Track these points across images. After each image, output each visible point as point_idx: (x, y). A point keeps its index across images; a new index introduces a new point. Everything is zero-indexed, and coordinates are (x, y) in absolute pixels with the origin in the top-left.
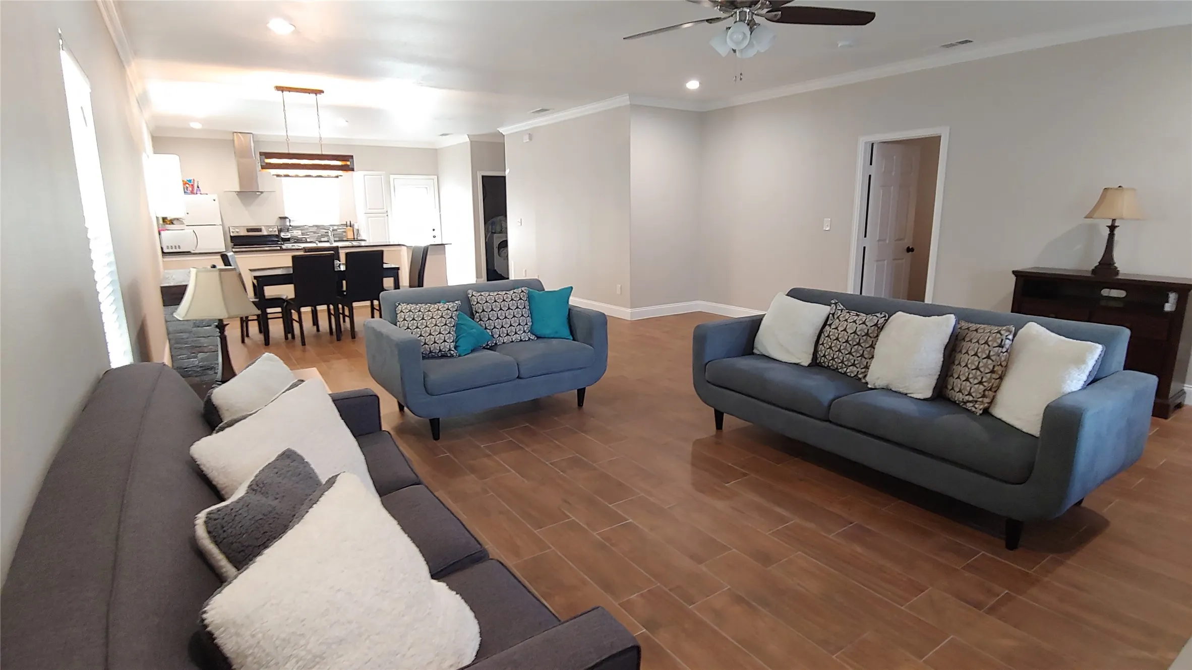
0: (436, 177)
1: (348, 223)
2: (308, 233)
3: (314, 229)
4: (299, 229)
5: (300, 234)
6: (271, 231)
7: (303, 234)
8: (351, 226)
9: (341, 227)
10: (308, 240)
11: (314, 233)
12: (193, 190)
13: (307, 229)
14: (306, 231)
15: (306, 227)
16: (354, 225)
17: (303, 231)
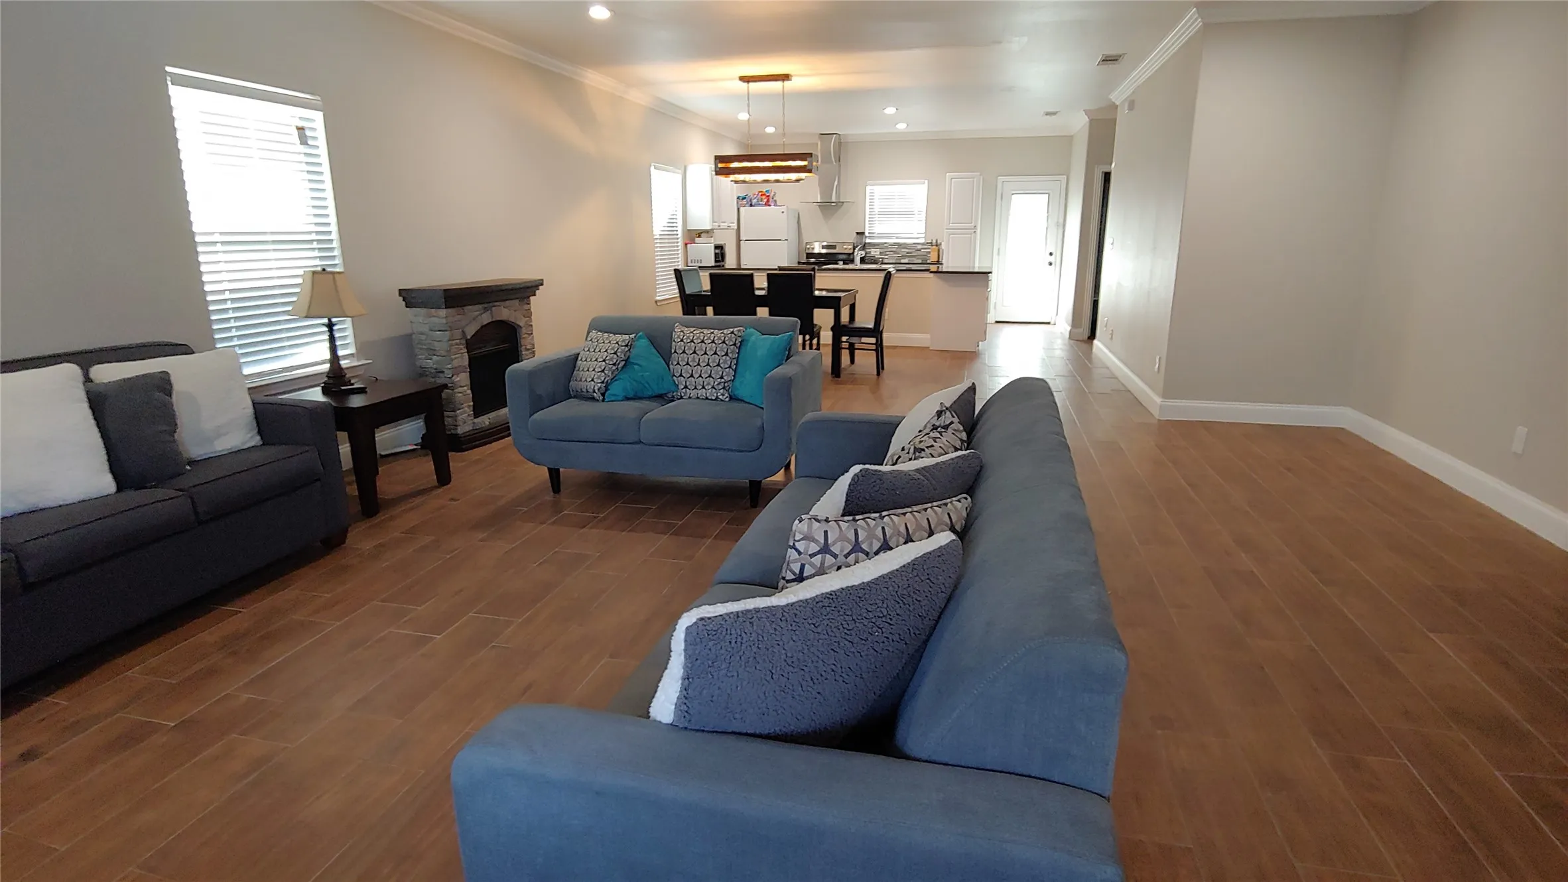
0: (1065, 177)
1: (934, 241)
2: (888, 253)
3: (895, 248)
4: (876, 247)
5: (878, 253)
6: (846, 249)
7: (881, 253)
8: (937, 246)
9: (926, 247)
10: (886, 261)
11: (895, 252)
12: (768, 201)
13: (887, 247)
14: (886, 250)
15: (885, 245)
16: (941, 244)
17: (882, 251)
